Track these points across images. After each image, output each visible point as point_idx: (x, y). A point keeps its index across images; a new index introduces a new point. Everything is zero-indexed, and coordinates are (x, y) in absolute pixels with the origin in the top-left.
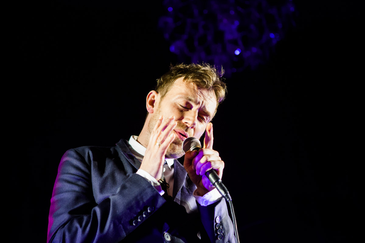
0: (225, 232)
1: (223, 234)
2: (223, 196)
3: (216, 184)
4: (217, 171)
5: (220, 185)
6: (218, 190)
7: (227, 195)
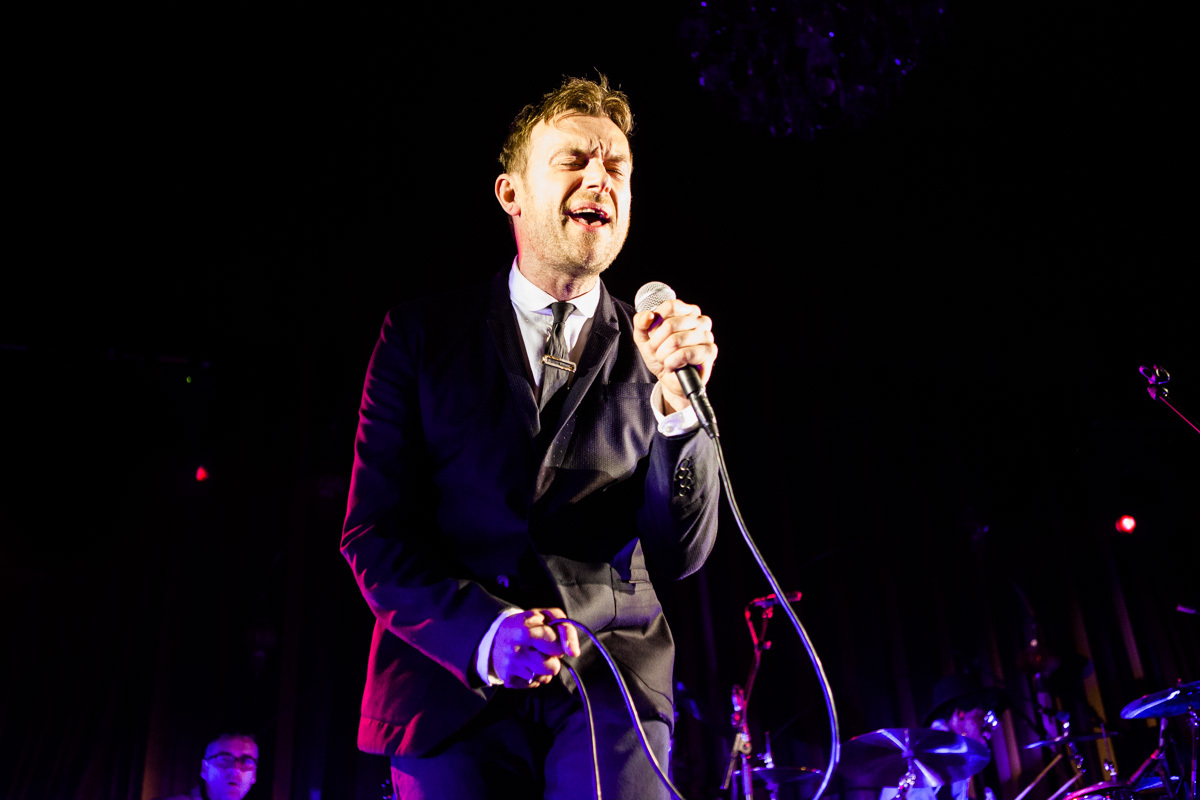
0: (695, 484)
1: (692, 486)
2: (701, 425)
3: (692, 396)
4: (699, 368)
5: (700, 400)
6: (695, 410)
7: (711, 426)
